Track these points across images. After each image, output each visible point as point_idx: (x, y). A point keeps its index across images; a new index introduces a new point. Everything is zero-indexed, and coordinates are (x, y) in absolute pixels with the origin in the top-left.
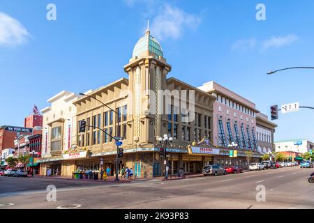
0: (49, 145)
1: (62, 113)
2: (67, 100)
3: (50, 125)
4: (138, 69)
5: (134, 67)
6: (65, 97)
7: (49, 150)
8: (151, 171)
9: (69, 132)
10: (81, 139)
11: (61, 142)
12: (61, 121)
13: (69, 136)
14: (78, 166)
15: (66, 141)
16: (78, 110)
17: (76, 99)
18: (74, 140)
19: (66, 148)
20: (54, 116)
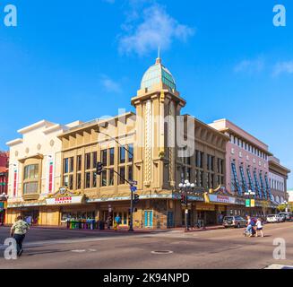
0: (20, 186)
1: (39, 147)
2: (46, 133)
3: (22, 161)
4: (149, 103)
5: (143, 101)
6: (44, 129)
7: (19, 193)
8: (165, 221)
9: (51, 171)
10: (67, 180)
11: (37, 184)
12: (39, 157)
13: (51, 176)
14: (63, 213)
15: (46, 183)
16: (64, 145)
17: (61, 132)
18: (57, 181)
19: (45, 190)
20: (27, 151)
